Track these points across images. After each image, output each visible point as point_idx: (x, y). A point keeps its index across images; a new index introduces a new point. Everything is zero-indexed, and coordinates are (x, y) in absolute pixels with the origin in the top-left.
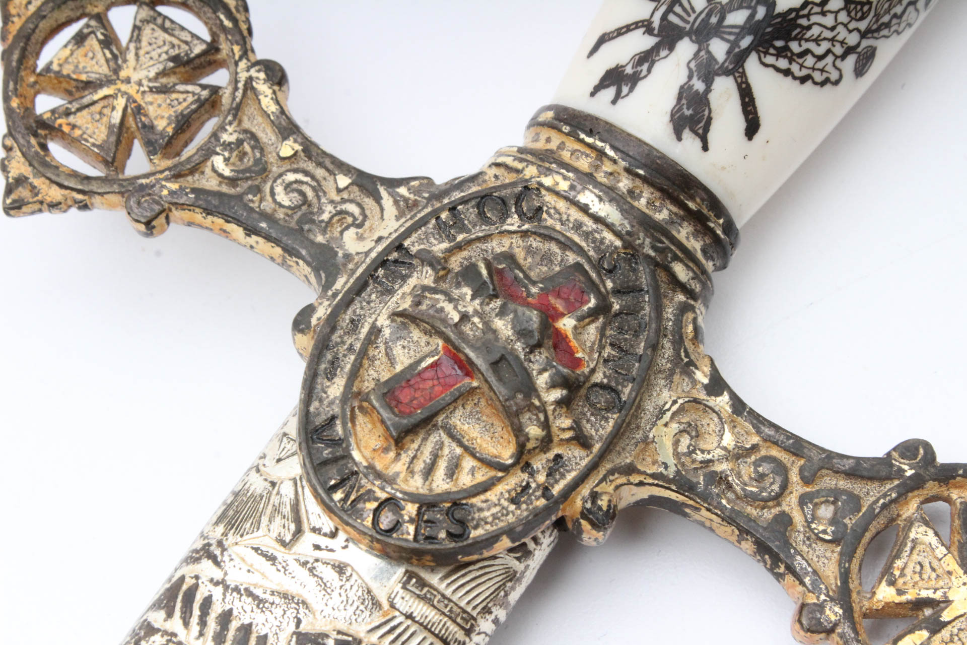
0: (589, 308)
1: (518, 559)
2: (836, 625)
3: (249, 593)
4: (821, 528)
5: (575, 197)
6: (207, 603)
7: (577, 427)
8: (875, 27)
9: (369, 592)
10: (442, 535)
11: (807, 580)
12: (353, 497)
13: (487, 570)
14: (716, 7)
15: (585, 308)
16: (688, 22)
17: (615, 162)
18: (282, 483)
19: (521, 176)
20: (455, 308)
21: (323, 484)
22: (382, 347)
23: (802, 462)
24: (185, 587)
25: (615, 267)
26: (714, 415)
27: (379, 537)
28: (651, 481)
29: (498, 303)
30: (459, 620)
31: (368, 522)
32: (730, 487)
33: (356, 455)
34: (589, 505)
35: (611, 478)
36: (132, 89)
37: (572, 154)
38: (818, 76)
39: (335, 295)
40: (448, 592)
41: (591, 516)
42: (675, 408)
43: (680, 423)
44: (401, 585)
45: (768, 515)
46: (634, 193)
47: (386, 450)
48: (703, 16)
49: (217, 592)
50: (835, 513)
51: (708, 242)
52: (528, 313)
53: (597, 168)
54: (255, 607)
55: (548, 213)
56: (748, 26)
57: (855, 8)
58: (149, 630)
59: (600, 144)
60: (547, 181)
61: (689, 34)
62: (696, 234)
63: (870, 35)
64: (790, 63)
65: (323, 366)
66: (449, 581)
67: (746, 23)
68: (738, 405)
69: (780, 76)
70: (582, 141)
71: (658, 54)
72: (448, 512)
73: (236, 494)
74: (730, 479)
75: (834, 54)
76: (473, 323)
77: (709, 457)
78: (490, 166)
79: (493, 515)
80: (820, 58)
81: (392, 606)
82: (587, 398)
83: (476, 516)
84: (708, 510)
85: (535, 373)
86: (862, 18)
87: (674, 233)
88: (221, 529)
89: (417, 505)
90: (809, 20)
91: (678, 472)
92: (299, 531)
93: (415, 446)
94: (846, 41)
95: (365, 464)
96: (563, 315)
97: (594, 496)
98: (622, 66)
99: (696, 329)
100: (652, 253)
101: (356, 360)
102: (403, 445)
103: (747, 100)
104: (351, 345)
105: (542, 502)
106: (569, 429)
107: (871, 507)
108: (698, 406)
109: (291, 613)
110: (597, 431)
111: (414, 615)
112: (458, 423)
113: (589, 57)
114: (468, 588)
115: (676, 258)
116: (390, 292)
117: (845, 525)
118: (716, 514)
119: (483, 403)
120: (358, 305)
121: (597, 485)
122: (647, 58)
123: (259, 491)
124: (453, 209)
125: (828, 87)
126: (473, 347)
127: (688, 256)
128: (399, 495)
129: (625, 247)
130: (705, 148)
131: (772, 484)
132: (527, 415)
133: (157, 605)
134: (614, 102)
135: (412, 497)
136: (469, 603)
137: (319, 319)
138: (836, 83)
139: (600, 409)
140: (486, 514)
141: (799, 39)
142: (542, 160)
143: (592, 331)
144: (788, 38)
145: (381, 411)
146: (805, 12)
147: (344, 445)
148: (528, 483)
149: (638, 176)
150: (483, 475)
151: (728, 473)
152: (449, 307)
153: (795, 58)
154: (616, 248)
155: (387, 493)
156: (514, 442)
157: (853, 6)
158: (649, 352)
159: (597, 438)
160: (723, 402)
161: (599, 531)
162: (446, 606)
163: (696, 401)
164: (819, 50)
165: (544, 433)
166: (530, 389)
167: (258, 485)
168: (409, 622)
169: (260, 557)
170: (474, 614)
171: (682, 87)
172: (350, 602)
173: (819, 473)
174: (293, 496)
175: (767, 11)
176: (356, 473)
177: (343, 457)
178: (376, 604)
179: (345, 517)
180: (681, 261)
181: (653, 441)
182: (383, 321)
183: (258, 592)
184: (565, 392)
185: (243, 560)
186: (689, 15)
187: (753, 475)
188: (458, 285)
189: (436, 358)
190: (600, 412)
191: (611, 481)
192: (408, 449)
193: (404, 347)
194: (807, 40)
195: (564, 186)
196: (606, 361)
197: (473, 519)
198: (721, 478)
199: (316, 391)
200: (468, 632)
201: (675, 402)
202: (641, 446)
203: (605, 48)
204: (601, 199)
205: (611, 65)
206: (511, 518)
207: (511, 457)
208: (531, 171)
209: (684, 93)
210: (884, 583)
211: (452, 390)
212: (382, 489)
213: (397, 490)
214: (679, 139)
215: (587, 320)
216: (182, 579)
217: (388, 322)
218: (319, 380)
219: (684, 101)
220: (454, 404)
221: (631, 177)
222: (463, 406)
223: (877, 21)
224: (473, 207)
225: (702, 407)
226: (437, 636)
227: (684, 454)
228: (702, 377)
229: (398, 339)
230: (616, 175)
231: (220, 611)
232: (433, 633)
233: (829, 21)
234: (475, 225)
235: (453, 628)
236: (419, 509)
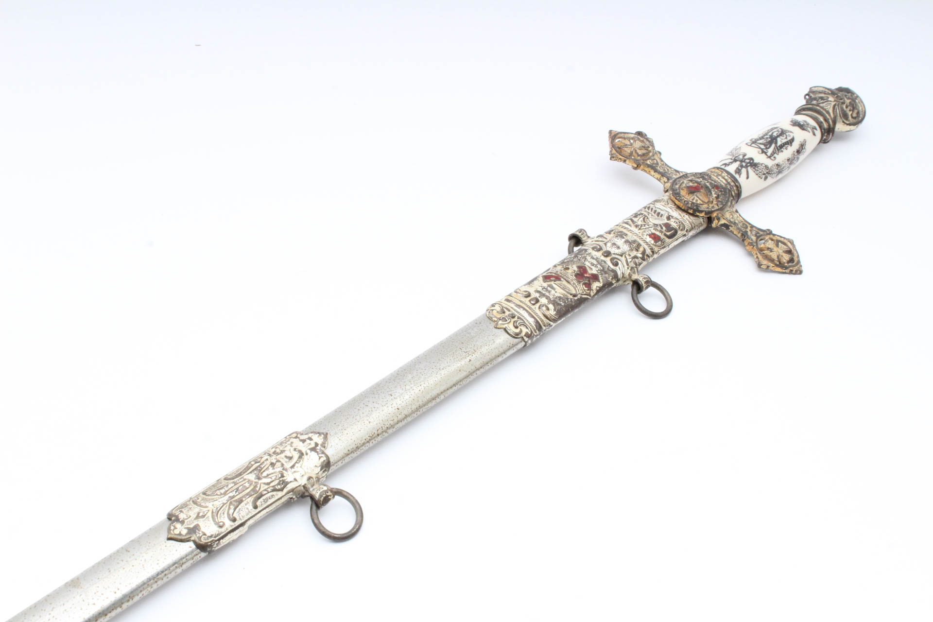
49: (654, 208)
68: (740, 215)
141: (757, 167)
166: (711, 193)
209: (737, 168)
228: (734, 210)
233: (762, 167)
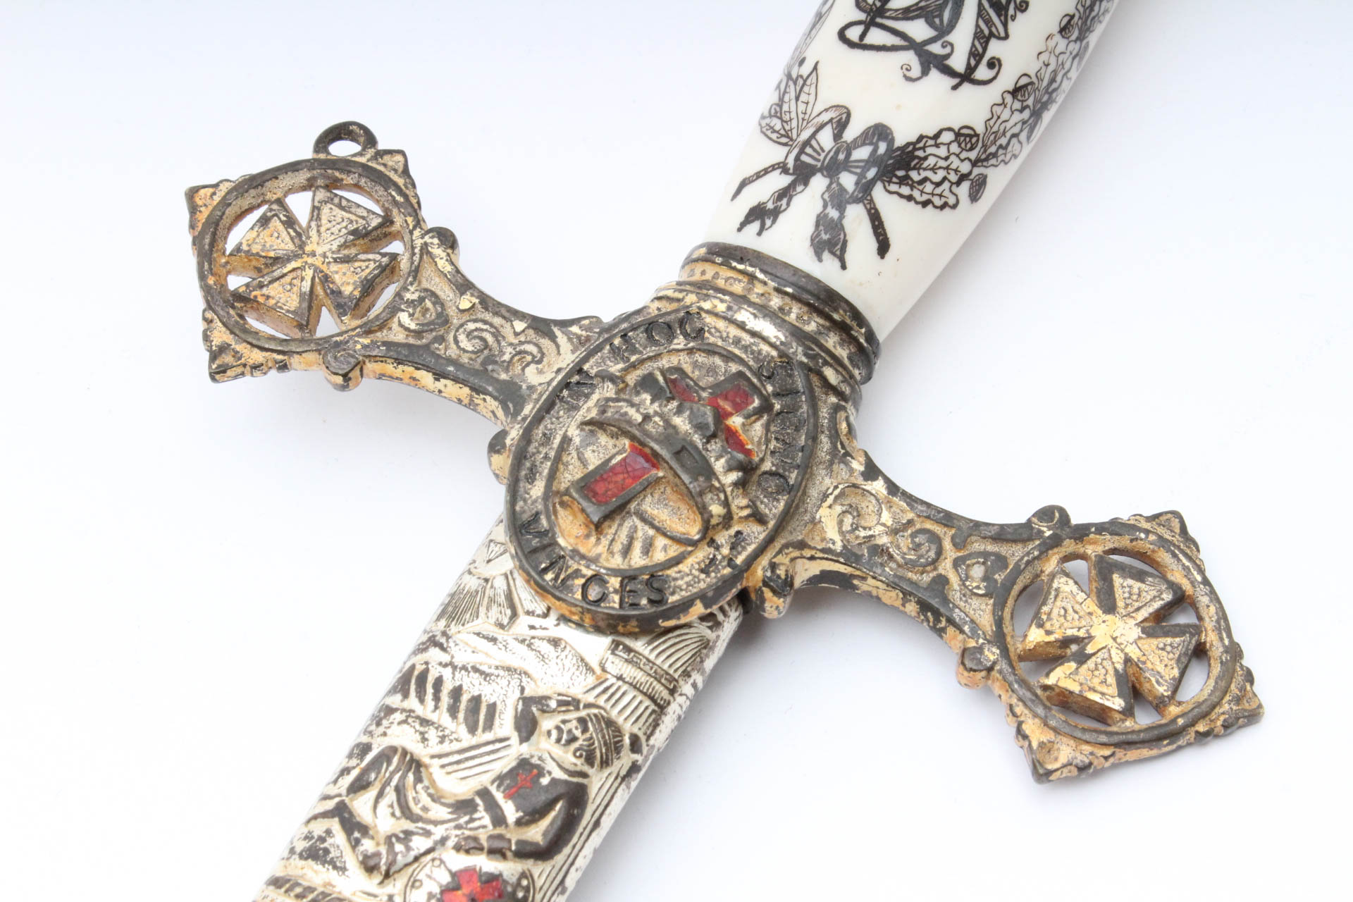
0: (754, 408)
1: (711, 628)
2: (995, 663)
3: (475, 670)
4: (975, 584)
5: (733, 316)
6: (439, 683)
7: (753, 505)
8: (983, 157)
9: (582, 660)
10: (644, 602)
11: (966, 628)
12: (562, 577)
13: (684, 637)
14: (842, 146)
15: (751, 407)
16: (819, 160)
17: (765, 283)
18: (494, 578)
19: (682, 304)
20: (638, 411)
21: (535, 568)
22: (574, 454)
23: (953, 531)
24: (416, 673)
25: (773, 373)
26: (872, 497)
27: (589, 607)
28: (821, 555)
29: (675, 404)
30: (663, 681)
31: (578, 596)
32: (891, 557)
33: (561, 541)
34: (769, 574)
35: (786, 551)
36: (317, 261)
37: (726, 282)
38: (937, 201)
39: (524, 419)
40: (652, 657)
41: (772, 584)
42: (837, 492)
43: (842, 505)
44: (610, 652)
45: (926, 578)
46: (784, 310)
47: (588, 536)
48: (832, 154)
50: (986, 571)
51: (853, 350)
52: (702, 408)
53: (750, 290)
54: (482, 681)
55: (709, 332)
56: (872, 160)
57: (965, 140)
58: (389, 711)
59: (750, 269)
60: (707, 305)
61: (820, 170)
62: (842, 343)
63: (980, 164)
64: (912, 190)
65: (523, 473)
66: (651, 647)
67: (869, 157)
69: (904, 201)
70: (734, 269)
71: (794, 189)
72: (648, 583)
73: (452, 596)
74: (891, 550)
75: (950, 181)
76: (655, 422)
77: (871, 533)
78: (652, 301)
79: (687, 583)
80: (938, 184)
81: (604, 670)
82: (759, 484)
83: (672, 584)
84: (874, 578)
85: (713, 460)
86: (971, 149)
87: (823, 341)
88: (443, 623)
89: (619, 579)
90: (925, 152)
91: (844, 547)
92: (514, 615)
93: (613, 530)
94: (959, 169)
95: (570, 548)
96: (731, 414)
97: (773, 566)
98: (764, 203)
99: (849, 425)
100: (805, 360)
101: (552, 465)
102: (602, 530)
103: (877, 223)
104: (546, 454)
105: (727, 571)
106: (747, 507)
107: (1017, 564)
108: (857, 490)
109: (515, 683)
110: (771, 510)
111: (624, 676)
112: (649, 509)
113: (732, 200)
114: (668, 653)
115: (826, 363)
116: (577, 408)
117: (996, 581)
118: (881, 581)
119: (669, 490)
120: (549, 421)
121: (775, 557)
122: (785, 194)
123: (474, 588)
124: (624, 336)
125: (947, 210)
126: (656, 441)
127: (838, 361)
128: (603, 571)
129: (780, 356)
130: (844, 267)
131: (928, 551)
132: (709, 496)
133: (393, 691)
134: (759, 234)
135: (615, 572)
136: (670, 666)
137: (513, 439)
138: (954, 207)
139: (772, 493)
140: (680, 582)
142: (700, 288)
143: (758, 428)
144: (908, 168)
145: (581, 501)
146: (921, 145)
147: (550, 535)
148: (714, 556)
149: (786, 294)
150: (674, 550)
151: (889, 545)
152: (632, 412)
153: (915, 185)
154: (772, 357)
155: (593, 570)
156: (700, 519)
157: (962, 139)
158: (810, 442)
159: (771, 516)
160: (878, 486)
161: (780, 598)
162: (651, 668)
163: (855, 486)
164: (937, 178)
165: (725, 510)
167: (472, 583)
168: (620, 683)
169: (483, 640)
170: (676, 676)
171: (818, 216)
172: (566, 669)
173: (969, 540)
174: (505, 588)
175: (888, 146)
176: (563, 557)
177: (550, 545)
178: (590, 669)
179: (557, 593)
180: (831, 366)
181: (820, 521)
182: (574, 432)
183: (484, 668)
184: (740, 474)
185: (467, 644)
186: (819, 155)
187: (911, 546)
188: (638, 393)
189: (624, 455)
190: (773, 497)
191: (787, 554)
192: (607, 534)
193: (594, 451)
194: (925, 169)
195: (721, 308)
196: (773, 453)
197: (669, 587)
198: (883, 550)
199: (520, 493)
200: (672, 692)
201: (836, 487)
202: (810, 526)
203: (746, 190)
204: (755, 316)
205: (754, 203)
206: (702, 585)
207: (698, 533)
208: (691, 298)
210: (1034, 626)
211: (641, 480)
212: (588, 567)
213: (601, 567)
214: (820, 260)
215: (753, 418)
216: (413, 667)
217: (577, 432)
218: (521, 484)
219: (821, 228)
220: (644, 493)
221: (780, 296)
222: (651, 494)
223: (985, 151)
224: (642, 333)
225: (860, 491)
226: (645, 694)
227: (848, 532)
229: (588, 445)
230: (767, 295)
231: (451, 687)
232: (641, 692)
234: (645, 348)
235: (659, 687)
236: (622, 582)
